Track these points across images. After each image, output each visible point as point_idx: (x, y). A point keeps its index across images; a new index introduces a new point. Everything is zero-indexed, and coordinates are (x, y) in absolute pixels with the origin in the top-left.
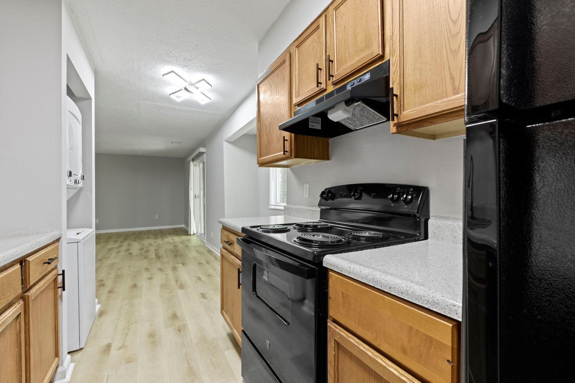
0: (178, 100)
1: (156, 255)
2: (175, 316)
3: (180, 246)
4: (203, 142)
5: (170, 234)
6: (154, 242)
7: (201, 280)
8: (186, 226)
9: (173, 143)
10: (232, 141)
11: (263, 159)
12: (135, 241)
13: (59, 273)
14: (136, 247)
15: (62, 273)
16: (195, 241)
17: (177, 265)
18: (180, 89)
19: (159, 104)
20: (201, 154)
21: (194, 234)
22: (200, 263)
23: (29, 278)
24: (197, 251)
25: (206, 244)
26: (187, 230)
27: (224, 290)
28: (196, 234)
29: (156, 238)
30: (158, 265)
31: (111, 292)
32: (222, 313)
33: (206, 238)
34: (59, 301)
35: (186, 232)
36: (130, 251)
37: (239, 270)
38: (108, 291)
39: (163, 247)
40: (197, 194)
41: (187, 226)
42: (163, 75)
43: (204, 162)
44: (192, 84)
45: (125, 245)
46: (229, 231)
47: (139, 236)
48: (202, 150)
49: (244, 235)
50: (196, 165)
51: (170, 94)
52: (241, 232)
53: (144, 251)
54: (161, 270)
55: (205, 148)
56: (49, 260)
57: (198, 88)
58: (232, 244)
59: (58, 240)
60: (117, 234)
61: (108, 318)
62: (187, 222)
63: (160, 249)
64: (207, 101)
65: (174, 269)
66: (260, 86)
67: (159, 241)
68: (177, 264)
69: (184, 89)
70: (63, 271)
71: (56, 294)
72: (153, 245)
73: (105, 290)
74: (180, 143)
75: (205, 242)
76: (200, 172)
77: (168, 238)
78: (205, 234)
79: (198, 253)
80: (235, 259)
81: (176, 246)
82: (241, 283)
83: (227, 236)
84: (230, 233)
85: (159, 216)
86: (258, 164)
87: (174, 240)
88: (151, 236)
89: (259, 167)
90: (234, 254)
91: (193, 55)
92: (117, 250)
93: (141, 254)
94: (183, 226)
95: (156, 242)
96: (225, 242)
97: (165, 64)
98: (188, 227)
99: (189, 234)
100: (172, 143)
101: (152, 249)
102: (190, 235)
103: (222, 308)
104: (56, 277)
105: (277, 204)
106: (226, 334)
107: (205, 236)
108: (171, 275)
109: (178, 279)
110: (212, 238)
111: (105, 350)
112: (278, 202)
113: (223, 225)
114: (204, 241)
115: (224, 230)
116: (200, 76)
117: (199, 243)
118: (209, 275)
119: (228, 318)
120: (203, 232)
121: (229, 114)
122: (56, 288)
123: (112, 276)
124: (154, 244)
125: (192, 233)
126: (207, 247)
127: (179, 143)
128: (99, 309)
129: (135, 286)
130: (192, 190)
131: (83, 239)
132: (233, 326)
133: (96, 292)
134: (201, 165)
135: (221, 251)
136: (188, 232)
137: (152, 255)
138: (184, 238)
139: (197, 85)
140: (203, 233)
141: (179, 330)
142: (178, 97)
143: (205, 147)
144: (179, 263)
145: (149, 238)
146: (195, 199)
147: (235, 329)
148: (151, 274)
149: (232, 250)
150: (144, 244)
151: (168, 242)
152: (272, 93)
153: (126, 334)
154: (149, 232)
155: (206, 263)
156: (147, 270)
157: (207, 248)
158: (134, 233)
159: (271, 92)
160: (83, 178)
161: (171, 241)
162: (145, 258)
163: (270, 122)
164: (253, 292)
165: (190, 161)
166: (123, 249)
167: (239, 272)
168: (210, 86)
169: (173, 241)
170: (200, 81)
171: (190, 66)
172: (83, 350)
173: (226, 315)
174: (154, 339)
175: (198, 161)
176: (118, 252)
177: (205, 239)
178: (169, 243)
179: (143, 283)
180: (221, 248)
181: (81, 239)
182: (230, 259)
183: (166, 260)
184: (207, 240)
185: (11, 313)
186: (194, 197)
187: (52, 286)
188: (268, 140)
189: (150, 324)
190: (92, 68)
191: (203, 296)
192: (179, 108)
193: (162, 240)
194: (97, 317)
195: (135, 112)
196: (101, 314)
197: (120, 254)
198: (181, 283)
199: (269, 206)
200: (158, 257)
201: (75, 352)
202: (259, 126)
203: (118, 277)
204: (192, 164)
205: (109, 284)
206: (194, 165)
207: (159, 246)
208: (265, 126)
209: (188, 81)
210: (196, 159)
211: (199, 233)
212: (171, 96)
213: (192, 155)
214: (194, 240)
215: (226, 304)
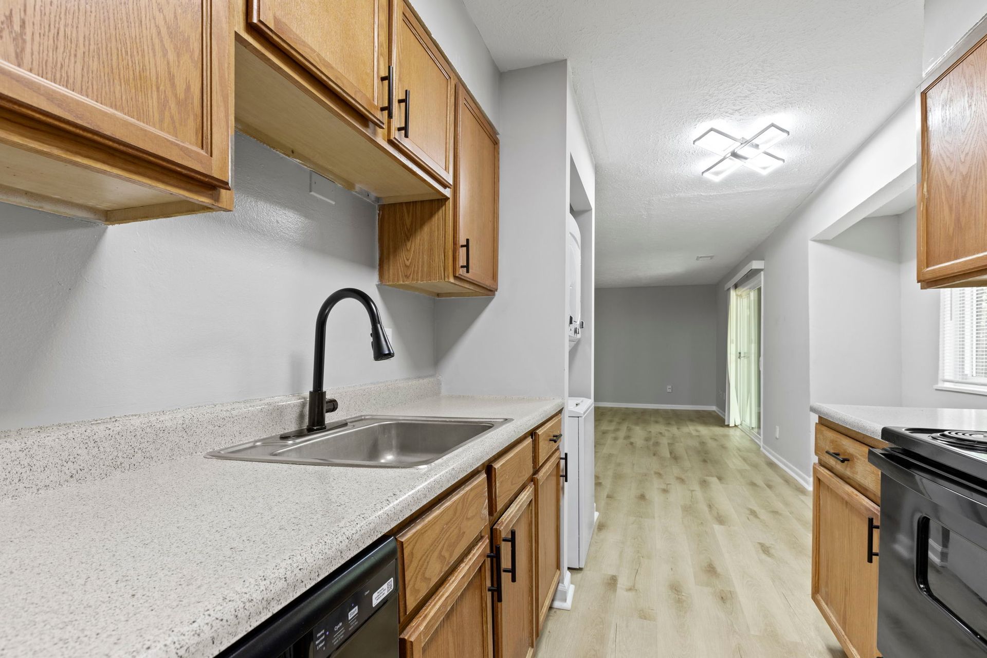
0: (717, 179)
1: (671, 453)
2: (711, 570)
3: (711, 444)
4: (759, 250)
5: (692, 420)
6: (666, 430)
7: (759, 518)
8: (718, 410)
9: (701, 259)
10: (830, 238)
11: (940, 268)
12: (637, 424)
13: (562, 456)
14: (639, 433)
15: (564, 457)
16: (738, 439)
17: (708, 478)
18: (723, 158)
19: (682, 195)
20: (754, 273)
21: (735, 425)
22: (753, 484)
23: (538, 456)
24: (745, 459)
25: (762, 449)
26: (724, 417)
27: (822, 551)
28: (739, 427)
29: (669, 424)
30: (676, 471)
31: (611, 498)
32: (814, 598)
33: (762, 437)
34: (561, 495)
35: (720, 421)
36: (632, 440)
37: (871, 521)
38: (607, 495)
39: (681, 442)
40: (744, 350)
41: (722, 410)
42: (694, 142)
43: (759, 290)
44: (745, 142)
45: (624, 428)
46: (838, 432)
47: (642, 417)
48: (756, 265)
49: (887, 445)
50: (741, 296)
51: (703, 173)
52: (879, 438)
53: (651, 443)
54: (681, 480)
55: (763, 261)
56: (554, 436)
57: (757, 146)
58: (848, 460)
59: (560, 411)
60: (611, 409)
61: (611, 537)
62: (722, 401)
63: (677, 444)
64: (776, 165)
65: (704, 483)
66: (931, 93)
67: (674, 430)
68: (707, 476)
69: (731, 156)
70: (566, 454)
71: (558, 483)
72: (664, 436)
73: (604, 493)
74: (712, 257)
75: (761, 444)
76: (749, 308)
77: (687, 426)
78: (759, 427)
79: (748, 464)
80: (857, 495)
81: (703, 443)
82: (875, 549)
83: (832, 442)
84: (842, 435)
85: (672, 387)
86: (918, 282)
87: (699, 432)
88: (661, 420)
89: (921, 289)
90: (853, 484)
91: (754, 83)
92: (613, 435)
93: (648, 448)
94: (714, 408)
95: (668, 431)
96: (827, 452)
97: (698, 121)
98: (725, 412)
99: (726, 424)
100: (698, 258)
101: (664, 441)
102: (728, 426)
103: (816, 590)
104: (559, 461)
105: (963, 379)
106: (825, 648)
107: (759, 433)
108: (699, 493)
109: (713, 505)
110: (777, 438)
111: (609, 584)
112: (966, 375)
113: (820, 417)
114: (758, 442)
115: (824, 428)
116: (764, 120)
117: (746, 443)
118: (775, 512)
119: (831, 615)
120: (754, 424)
121: (823, 183)
122: (558, 476)
123: (610, 473)
124: (667, 434)
125: (732, 424)
126: (764, 454)
127: (709, 258)
128: (597, 519)
129: (642, 497)
130: (733, 343)
131: (584, 413)
132: (846, 637)
133: (595, 492)
134: (753, 295)
135: (815, 470)
136: (724, 421)
137: (665, 452)
138: (718, 430)
139: (756, 141)
140: (754, 427)
141: (722, 598)
142: (717, 174)
143: (763, 259)
144: (713, 476)
145: (657, 422)
146: (739, 360)
147: (854, 647)
148: (665, 484)
149: (849, 474)
150: (650, 432)
151: (689, 433)
152: (974, 98)
153: (636, 571)
154: (656, 412)
155: (766, 487)
156: (659, 475)
157: (766, 457)
158: (634, 412)
159: (971, 96)
160: (582, 325)
161: (694, 433)
162: (654, 455)
163: (964, 173)
164: (919, 583)
165: (729, 289)
166: (622, 434)
167: (871, 527)
168: (785, 134)
169: (697, 434)
170: (763, 130)
171: (746, 108)
172: (583, 572)
173: (826, 606)
174: (680, 597)
175: (746, 288)
176: (616, 439)
177: (760, 439)
178: (690, 435)
179: (655, 496)
180: (814, 464)
181: (582, 412)
182: (840, 492)
183: (687, 464)
184: (764, 442)
185: (526, 496)
186: (736, 356)
187: (555, 473)
188: (958, 220)
189: (672, 569)
190: (592, 162)
191: (766, 550)
192: (715, 193)
193: (678, 429)
194: (596, 530)
195: (643, 216)
196: (601, 527)
197: (617, 442)
198: (718, 513)
199: (937, 383)
200: (675, 458)
201: (574, 571)
202: (925, 190)
203: (618, 477)
204: (733, 294)
205: (607, 483)
206: (737, 295)
207: (674, 438)
208: (948, 187)
209: (738, 137)
210: (740, 285)
211: (746, 425)
212: (704, 175)
213: (735, 278)
214: (736, 438)
215: (827, 583)
